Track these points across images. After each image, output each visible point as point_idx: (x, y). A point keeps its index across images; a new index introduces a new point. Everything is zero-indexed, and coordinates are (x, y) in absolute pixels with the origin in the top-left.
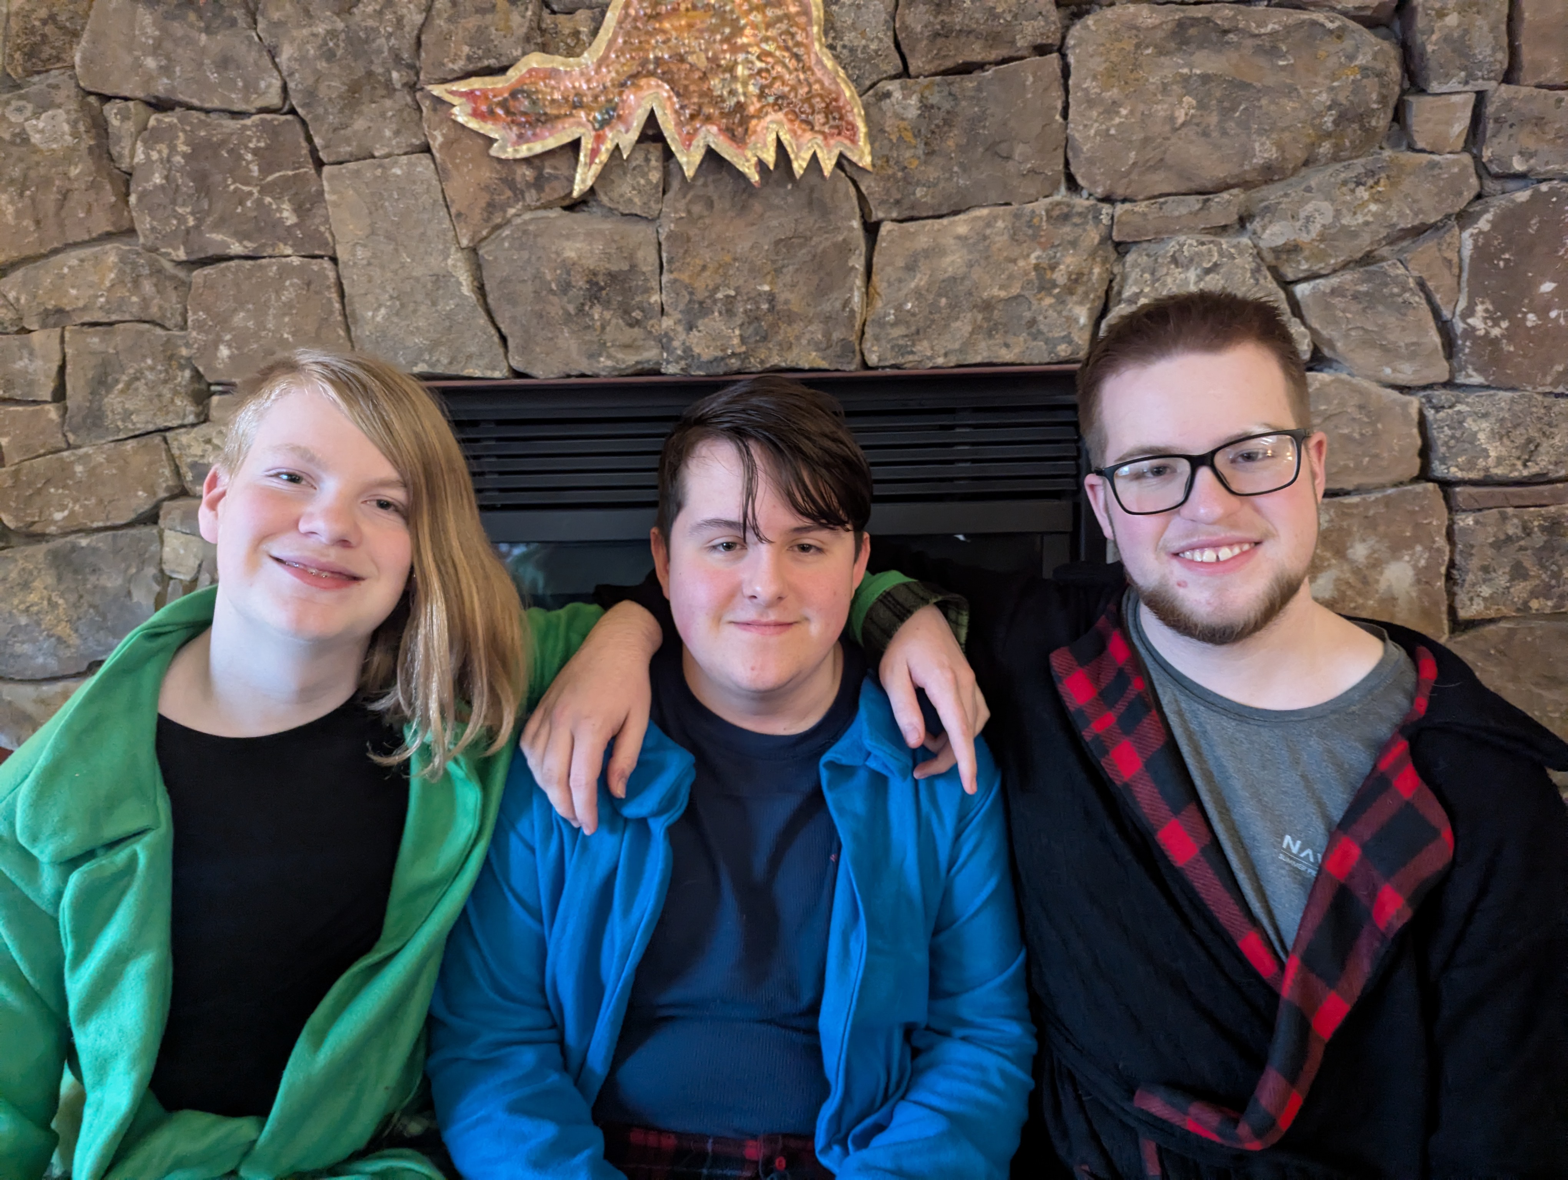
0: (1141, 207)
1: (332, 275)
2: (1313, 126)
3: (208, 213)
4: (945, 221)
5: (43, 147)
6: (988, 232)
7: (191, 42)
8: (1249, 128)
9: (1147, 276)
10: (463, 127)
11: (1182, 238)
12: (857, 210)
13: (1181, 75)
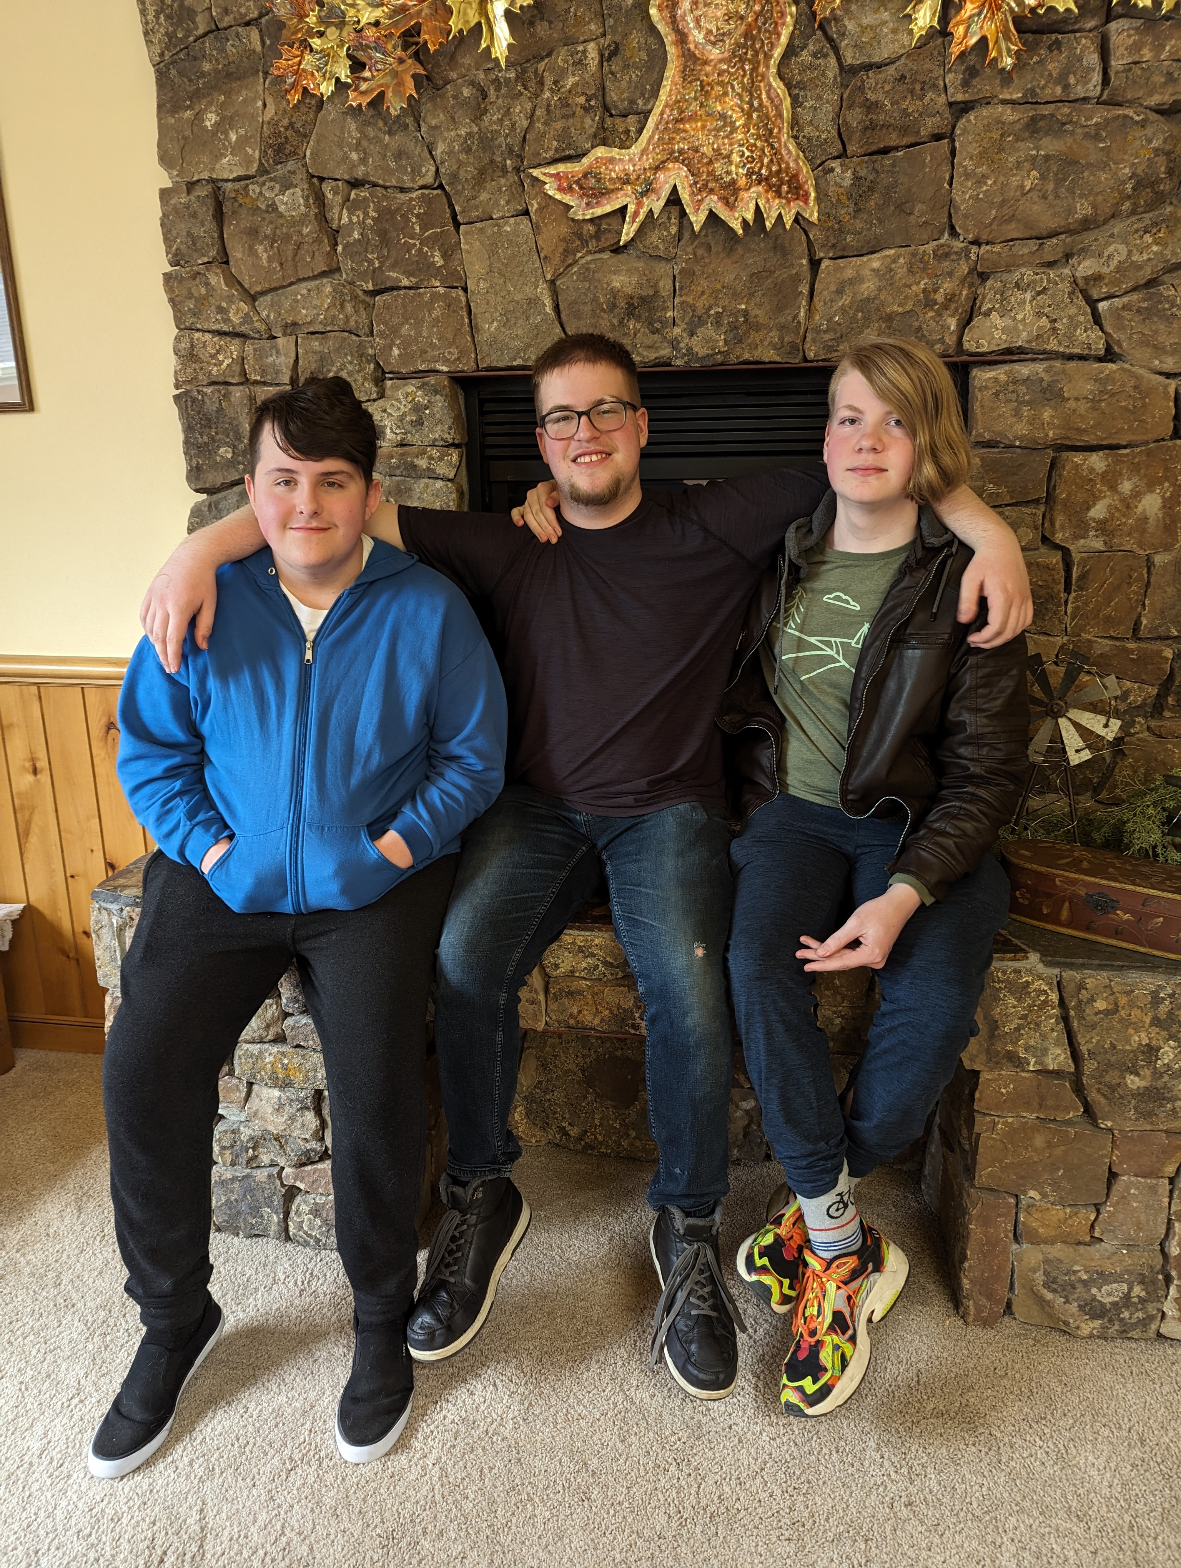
0: (997, 248)
1: (463, 299)
2: (1118, 190)
3: (388, 258)
4: (865, 259)
5: (286, 214)
6: (893, 266)
7: (380, 141)
8: (1073, 193)
9: (998, 296)
10: (550, 197)
11: (1024, 270)
12: (806, 251)
13: (1031, 156)
